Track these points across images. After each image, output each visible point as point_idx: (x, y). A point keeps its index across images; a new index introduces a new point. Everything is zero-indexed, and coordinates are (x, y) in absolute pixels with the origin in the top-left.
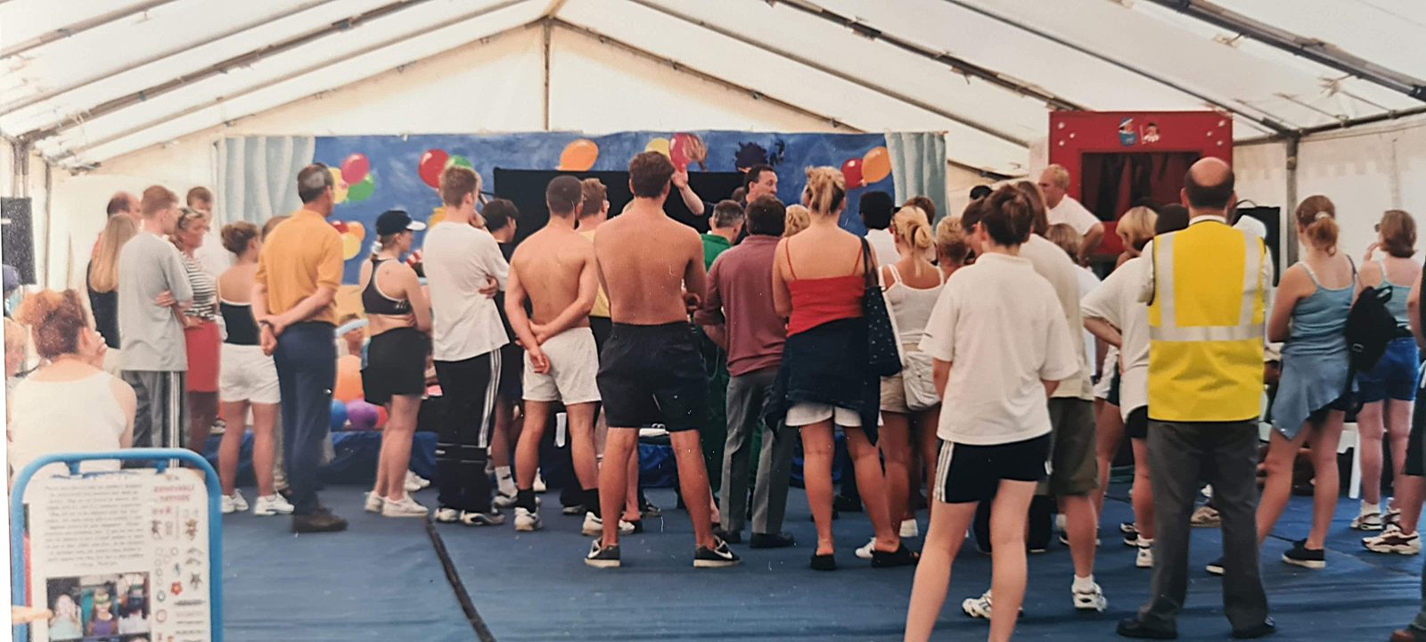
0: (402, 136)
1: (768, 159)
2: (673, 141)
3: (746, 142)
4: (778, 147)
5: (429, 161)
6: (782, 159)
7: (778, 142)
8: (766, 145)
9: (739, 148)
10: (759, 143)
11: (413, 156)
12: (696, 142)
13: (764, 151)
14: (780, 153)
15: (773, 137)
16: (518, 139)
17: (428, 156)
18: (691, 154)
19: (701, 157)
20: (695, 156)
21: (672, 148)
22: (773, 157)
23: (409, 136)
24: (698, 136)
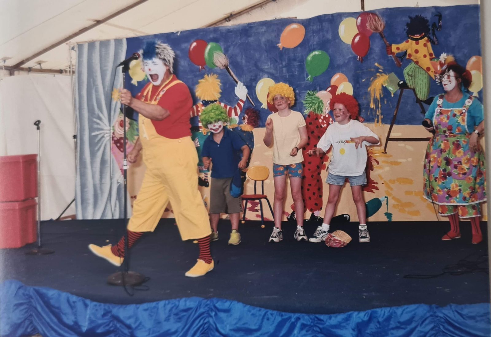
0: (177, 32)
1: (430, 27)
2: (359, 19)
3: (413, 15)
4: (437, 18)
5: (195, 47)
6: (440, 27)
7: (437, 14)
8: (428, 16)
9: (409, 20)
10: (423, 15)
11: (184, 46)
12: (376, 18)
13: (427, 21)
14: (439, 22)
15: (433, 10)
16: (251, 27)
17: (194, 44)
18: (373, 27)
19: (380, 29)
20: (376, 29)
21: (359, 24)
22: (434, 25)
23: (181, 32)
24: (377, 13)
